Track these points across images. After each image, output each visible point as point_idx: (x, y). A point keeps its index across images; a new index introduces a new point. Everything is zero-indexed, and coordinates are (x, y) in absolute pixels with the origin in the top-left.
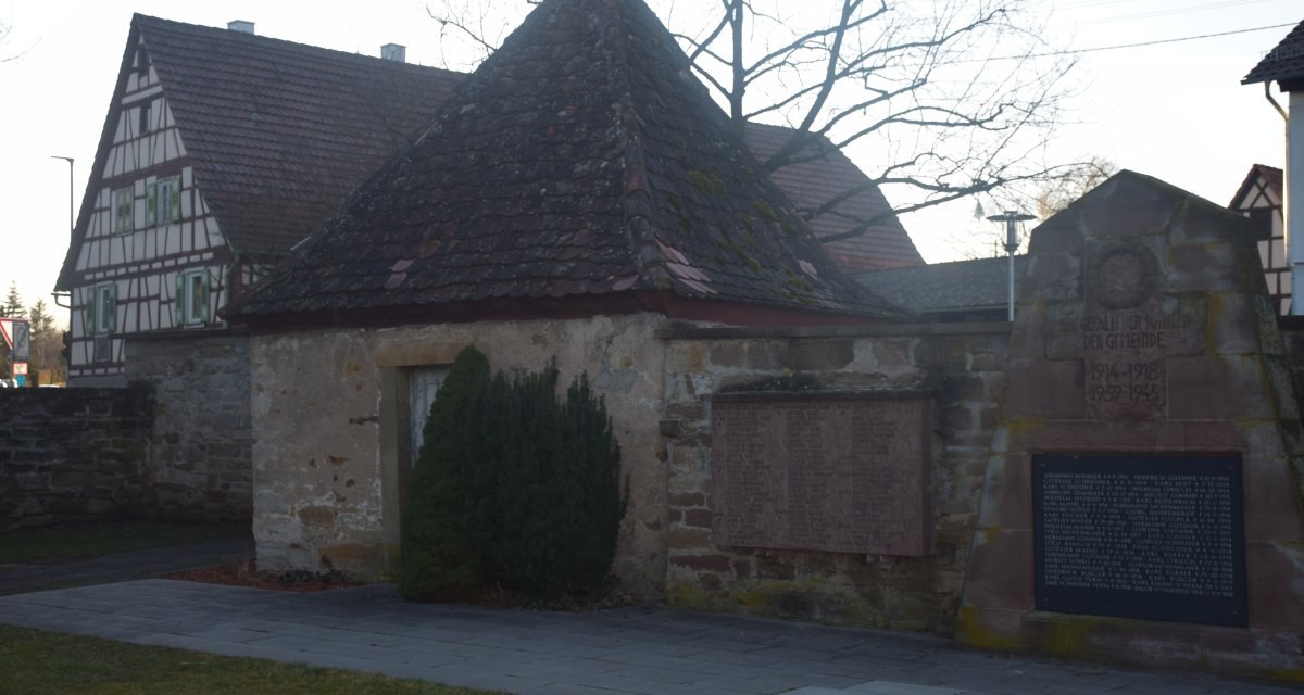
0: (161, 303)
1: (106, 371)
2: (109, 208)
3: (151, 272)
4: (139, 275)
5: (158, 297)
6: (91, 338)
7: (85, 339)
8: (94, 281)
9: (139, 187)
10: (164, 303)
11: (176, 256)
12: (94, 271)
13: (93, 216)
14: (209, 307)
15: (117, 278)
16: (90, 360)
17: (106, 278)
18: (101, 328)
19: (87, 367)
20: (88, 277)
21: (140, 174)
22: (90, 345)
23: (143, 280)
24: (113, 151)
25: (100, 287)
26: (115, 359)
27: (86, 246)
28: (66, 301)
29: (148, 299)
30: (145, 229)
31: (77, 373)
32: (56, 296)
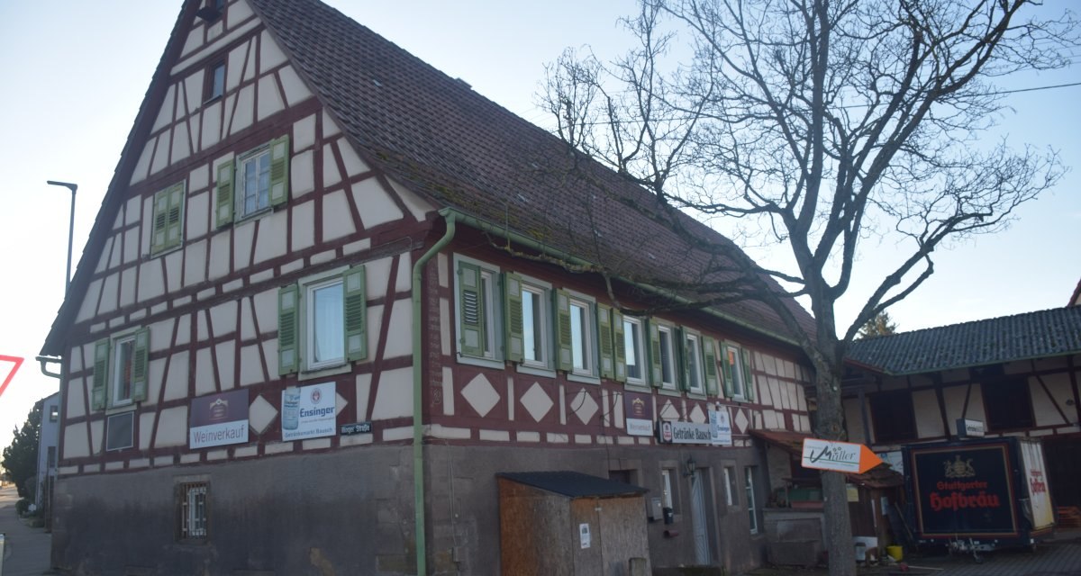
0: (240, 345)
1: (126, 465)
2: (140, 223)
3: (220, 298)
4: (192, 309)
5: (235, 335)
6: (101, 415)
7: (88, 419)
8: (107, 332)
9: (199, 178)
10: (249, 343)
11: (275, 263)
12: (107, 317)
13: (110, 241)
14: (365, 333)
15: (151, 319)
16: (97, 449)
17: (129, 324)
18: (115, 399)
19: (92, 459)
20: (96, 328)
21: (201, 158)
22: (98, 427)
23: (201, 314)
24: (150, 144)
25: (116, 339)
26: (144, 444)
27: (95, 287)
28: (56, 368)
29: (212, 342)
30: (209, 236)
31: (74, 470)
32: (43, 361)
